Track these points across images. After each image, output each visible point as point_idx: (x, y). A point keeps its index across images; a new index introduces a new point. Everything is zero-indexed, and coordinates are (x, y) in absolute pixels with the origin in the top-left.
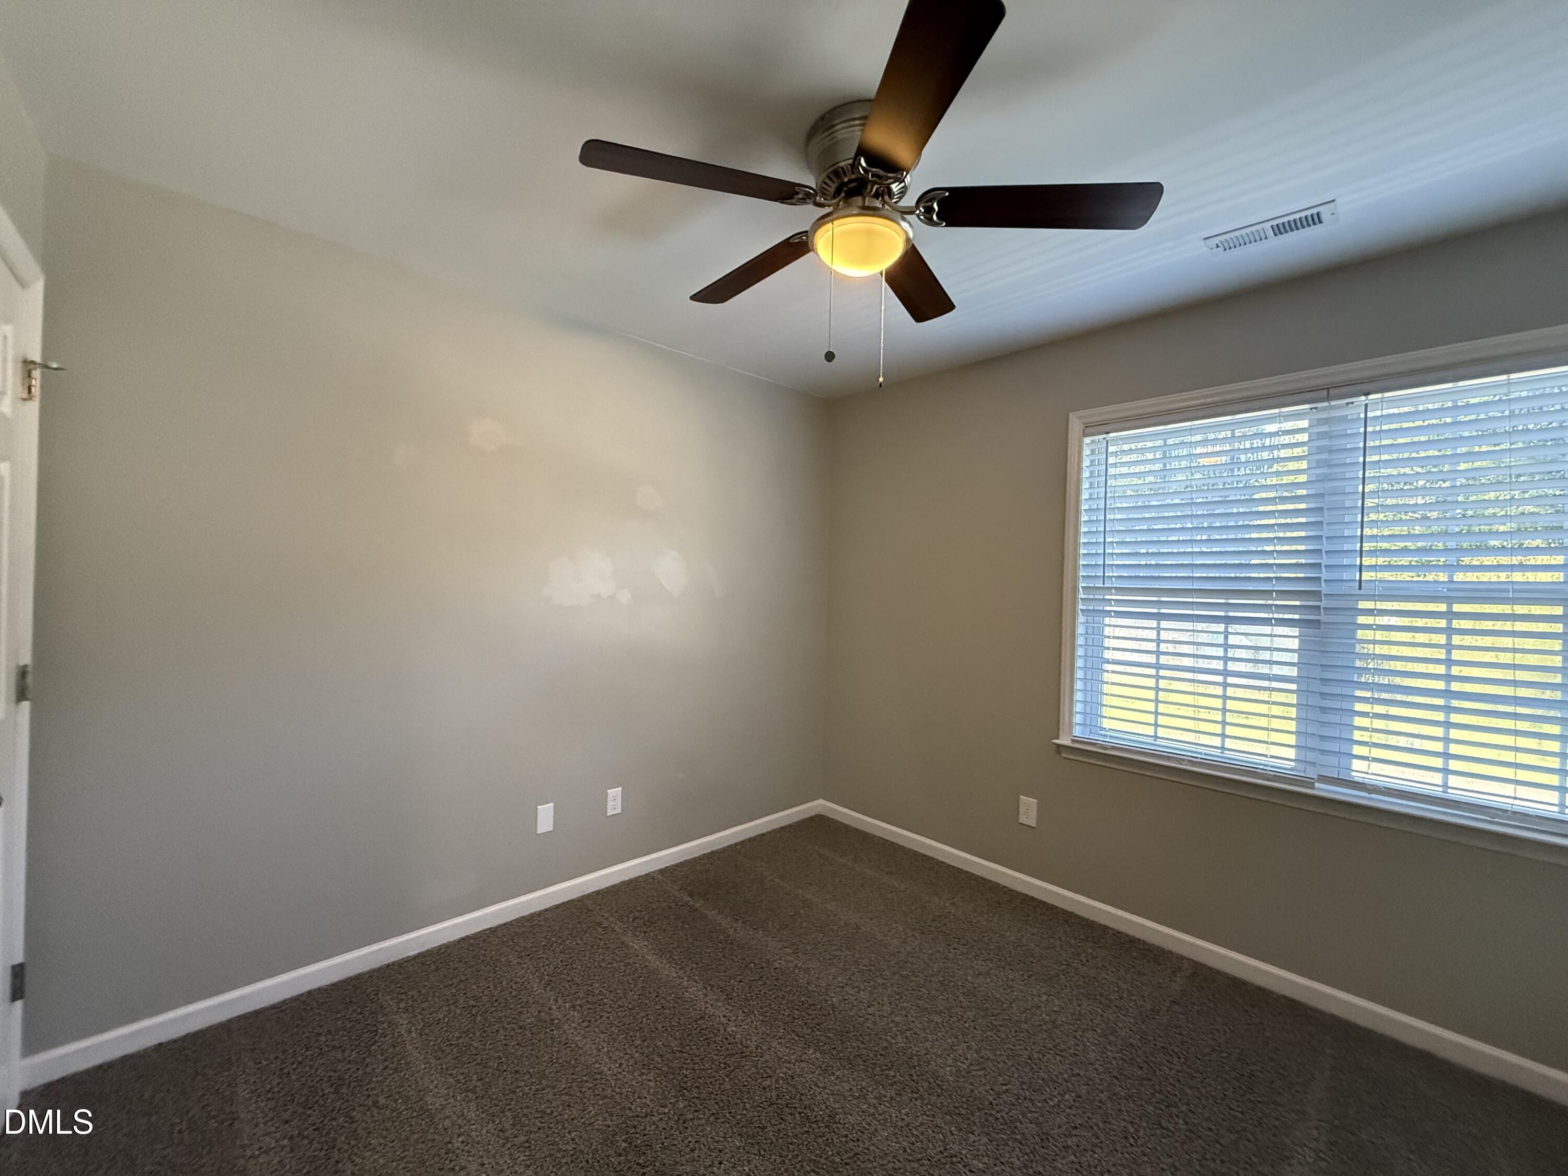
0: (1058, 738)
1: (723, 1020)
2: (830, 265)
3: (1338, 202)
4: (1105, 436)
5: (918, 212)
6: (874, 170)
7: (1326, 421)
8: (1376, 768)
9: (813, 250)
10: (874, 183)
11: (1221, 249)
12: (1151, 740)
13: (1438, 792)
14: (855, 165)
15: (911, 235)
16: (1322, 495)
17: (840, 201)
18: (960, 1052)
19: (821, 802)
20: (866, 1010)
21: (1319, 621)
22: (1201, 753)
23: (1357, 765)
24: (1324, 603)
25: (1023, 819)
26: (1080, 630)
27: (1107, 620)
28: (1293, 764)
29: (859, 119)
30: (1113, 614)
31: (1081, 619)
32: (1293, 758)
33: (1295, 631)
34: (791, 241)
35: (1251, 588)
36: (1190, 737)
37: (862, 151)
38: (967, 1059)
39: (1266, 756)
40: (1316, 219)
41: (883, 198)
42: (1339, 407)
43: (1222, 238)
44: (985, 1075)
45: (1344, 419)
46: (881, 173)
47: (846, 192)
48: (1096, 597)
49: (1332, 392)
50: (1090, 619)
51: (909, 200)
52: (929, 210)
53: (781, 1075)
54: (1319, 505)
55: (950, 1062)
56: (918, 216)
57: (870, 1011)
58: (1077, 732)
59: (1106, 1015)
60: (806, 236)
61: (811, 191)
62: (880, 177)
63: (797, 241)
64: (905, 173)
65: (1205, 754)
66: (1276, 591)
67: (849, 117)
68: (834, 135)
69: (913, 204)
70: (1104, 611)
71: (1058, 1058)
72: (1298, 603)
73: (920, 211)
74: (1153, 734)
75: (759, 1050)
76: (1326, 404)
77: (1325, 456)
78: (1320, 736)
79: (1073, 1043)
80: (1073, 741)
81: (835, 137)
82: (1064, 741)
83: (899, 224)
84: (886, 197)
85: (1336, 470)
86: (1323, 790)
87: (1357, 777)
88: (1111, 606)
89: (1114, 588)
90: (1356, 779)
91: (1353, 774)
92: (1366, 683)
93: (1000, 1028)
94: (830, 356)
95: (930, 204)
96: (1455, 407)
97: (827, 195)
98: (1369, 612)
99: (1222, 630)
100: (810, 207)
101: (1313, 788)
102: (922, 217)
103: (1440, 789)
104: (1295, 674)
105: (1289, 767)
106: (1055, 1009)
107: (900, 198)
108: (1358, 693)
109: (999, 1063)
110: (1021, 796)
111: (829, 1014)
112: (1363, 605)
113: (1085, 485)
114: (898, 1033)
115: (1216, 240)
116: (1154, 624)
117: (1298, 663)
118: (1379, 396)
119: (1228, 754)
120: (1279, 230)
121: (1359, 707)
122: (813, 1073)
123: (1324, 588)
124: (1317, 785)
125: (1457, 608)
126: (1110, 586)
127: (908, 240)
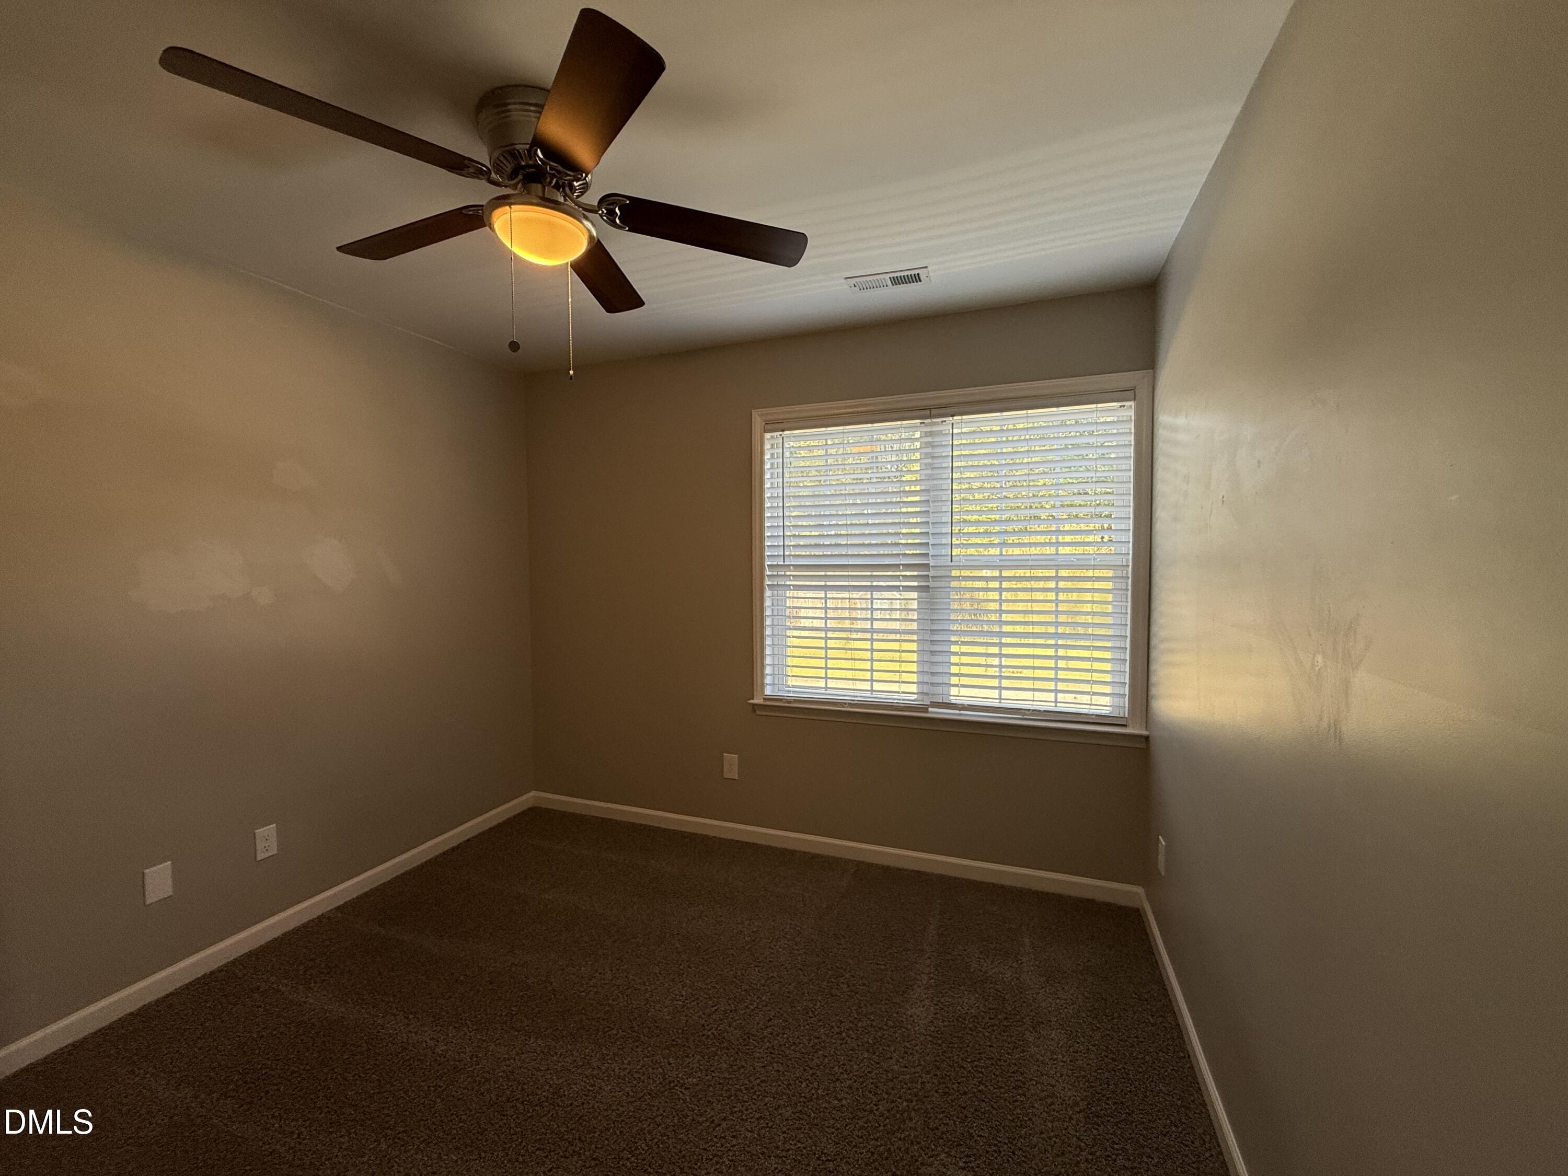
0: (753, 699)
1: (431, 1043)
2: (510, 247)
3: (929, 269)
4: (781, 433)
5: (600, 212)
6: (552, 163)
7: (931, 434)
8: (964, 692)
9: (491, 227)
10: (553, 176)
11: (857, 289)
12: (823, 691)
13: (996, 703)
14: (531, 154)
15: (595, 234)
16: (928, 491)
17: (518, 183)
18: (677, 992)
19: (532, 793)
20: (587, 984)
21: (928, 586)
22: (857, 696)
23: (954, 691)
24: (931, 573)
25: (727, 775)
26: (768, 603)
27: (789, 594)
28: (916, 696)
29: (535, 105)
30: (792, 587)
31: (768, 593)
32: (916, 691)
33: (915, 595)
34: (464, 211)
35: (887, 563)
36: (850, 685)
37: (538, 142)
38: (682, 996)
39: (898, 692)
40: (917, 278)
41: (564, 190)
42: (937, 424)
43: (857, 280)
44: (698, 1004)
45: (940, 433)
46: (560, 168)
47: (524, 176)
48: (779, 573)
49: (933, 412)
50: (775, 592)
51: (591, 198)
52: (611, 213)
53: (500, 1074)
54: (927, 498)
55: (668, 1002)
56: (601, 216)
57: (591, 983)
58: (768, 691)
59: (793, 923)
60: (482, 210)
61: (484, 168)
62: (559, 172)
63: (471, 213)
64: (584, 175)
65: (861, 697)
66: (902, 565)
67: (525, 101)
68: (508, 114)
69: (596, 204)
70: (785, 585)
71: (757, 969)
72: (916, 573)
73: (603, 212)
74: (824, 686)
75: (475, 1059)
76: (929, 421)
77: (929, 461)
78: (931, 673)
79: (768, 953)
80: (764, 699)
81: (509, 116)
82: (758, 700)
83: (581, 222)
84: (567, 190)
85: (935, 472)
86: (935, 712)
87: (953, 700)
88: (790, 580)
89: (793, 565)
90: (953, 701)
91: (952, 698)
92: (957, 631)
93: (710, 960)
94: (514, 346)
95: (612, 207)
96: (1002, 430)
97: (503, 173)
98: (957, 578)
99: (869, 596)
100: (484, 183)
101: (927, 712)
102: (605, 218)
103: (998, 701)
104: (916, 628)
105: (913, 698)
106: (755, 930)
107: (582, 193)
108: (953, 639)
109: (709, 990)
110: (725, 754)
111: (550, 1000)
112: (955, 573)
113: (767, 476)
114: (619, 995)
115: (853, 281)
116: (822, 595)
117: (918, 619)
118: (959, 417)
119: (875, 695)
120: (896, 281)
121: (954, 648)
122: (535, 1060)
123: (932, 562)
124: (930, 709)
125: (1005, 573)
126: (788, 563)
127: (591, 237)
